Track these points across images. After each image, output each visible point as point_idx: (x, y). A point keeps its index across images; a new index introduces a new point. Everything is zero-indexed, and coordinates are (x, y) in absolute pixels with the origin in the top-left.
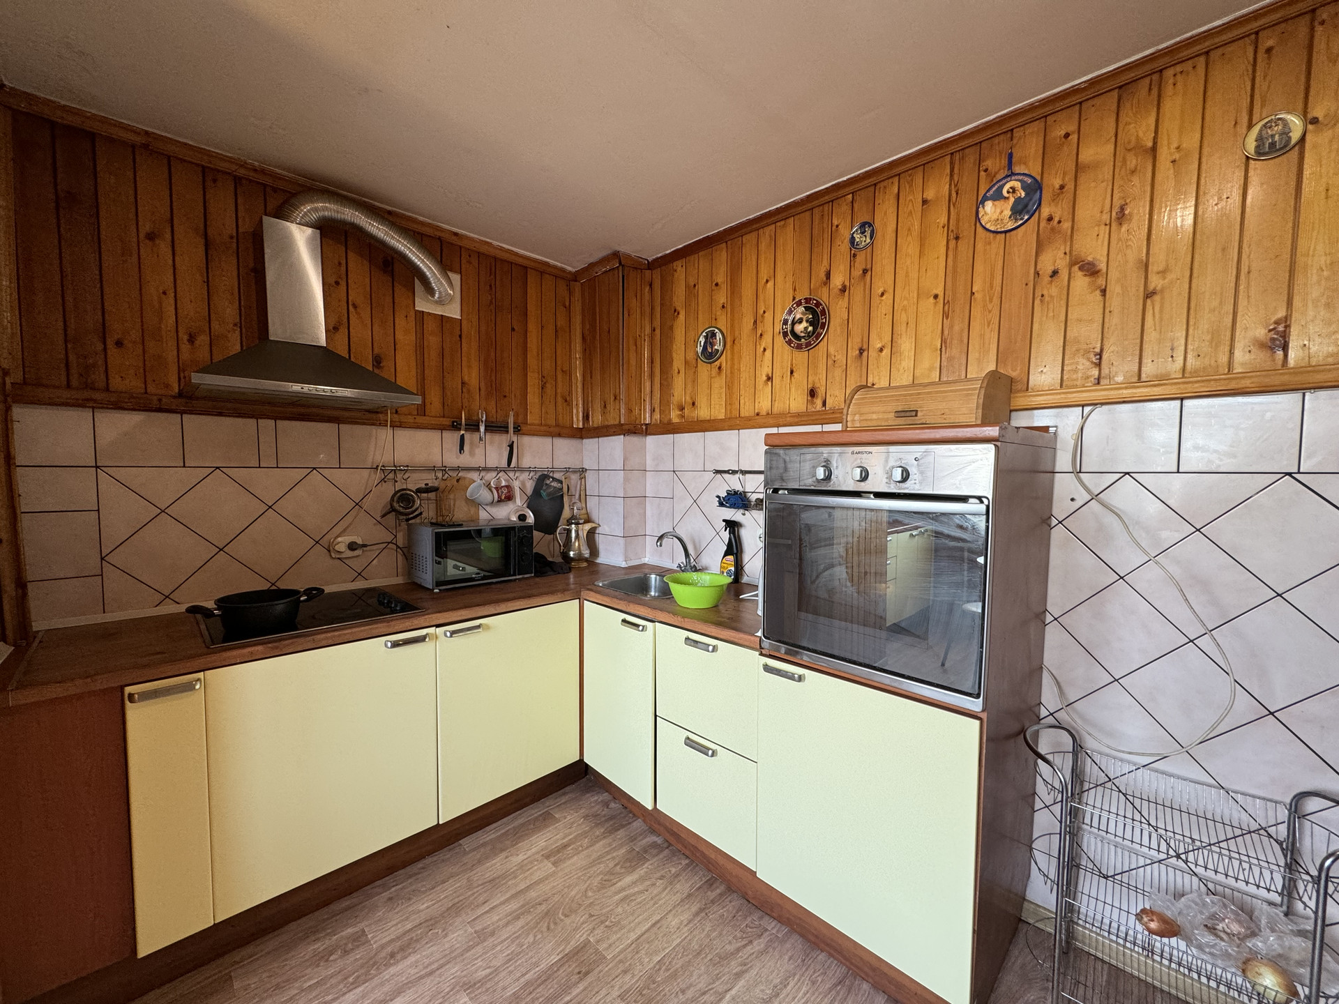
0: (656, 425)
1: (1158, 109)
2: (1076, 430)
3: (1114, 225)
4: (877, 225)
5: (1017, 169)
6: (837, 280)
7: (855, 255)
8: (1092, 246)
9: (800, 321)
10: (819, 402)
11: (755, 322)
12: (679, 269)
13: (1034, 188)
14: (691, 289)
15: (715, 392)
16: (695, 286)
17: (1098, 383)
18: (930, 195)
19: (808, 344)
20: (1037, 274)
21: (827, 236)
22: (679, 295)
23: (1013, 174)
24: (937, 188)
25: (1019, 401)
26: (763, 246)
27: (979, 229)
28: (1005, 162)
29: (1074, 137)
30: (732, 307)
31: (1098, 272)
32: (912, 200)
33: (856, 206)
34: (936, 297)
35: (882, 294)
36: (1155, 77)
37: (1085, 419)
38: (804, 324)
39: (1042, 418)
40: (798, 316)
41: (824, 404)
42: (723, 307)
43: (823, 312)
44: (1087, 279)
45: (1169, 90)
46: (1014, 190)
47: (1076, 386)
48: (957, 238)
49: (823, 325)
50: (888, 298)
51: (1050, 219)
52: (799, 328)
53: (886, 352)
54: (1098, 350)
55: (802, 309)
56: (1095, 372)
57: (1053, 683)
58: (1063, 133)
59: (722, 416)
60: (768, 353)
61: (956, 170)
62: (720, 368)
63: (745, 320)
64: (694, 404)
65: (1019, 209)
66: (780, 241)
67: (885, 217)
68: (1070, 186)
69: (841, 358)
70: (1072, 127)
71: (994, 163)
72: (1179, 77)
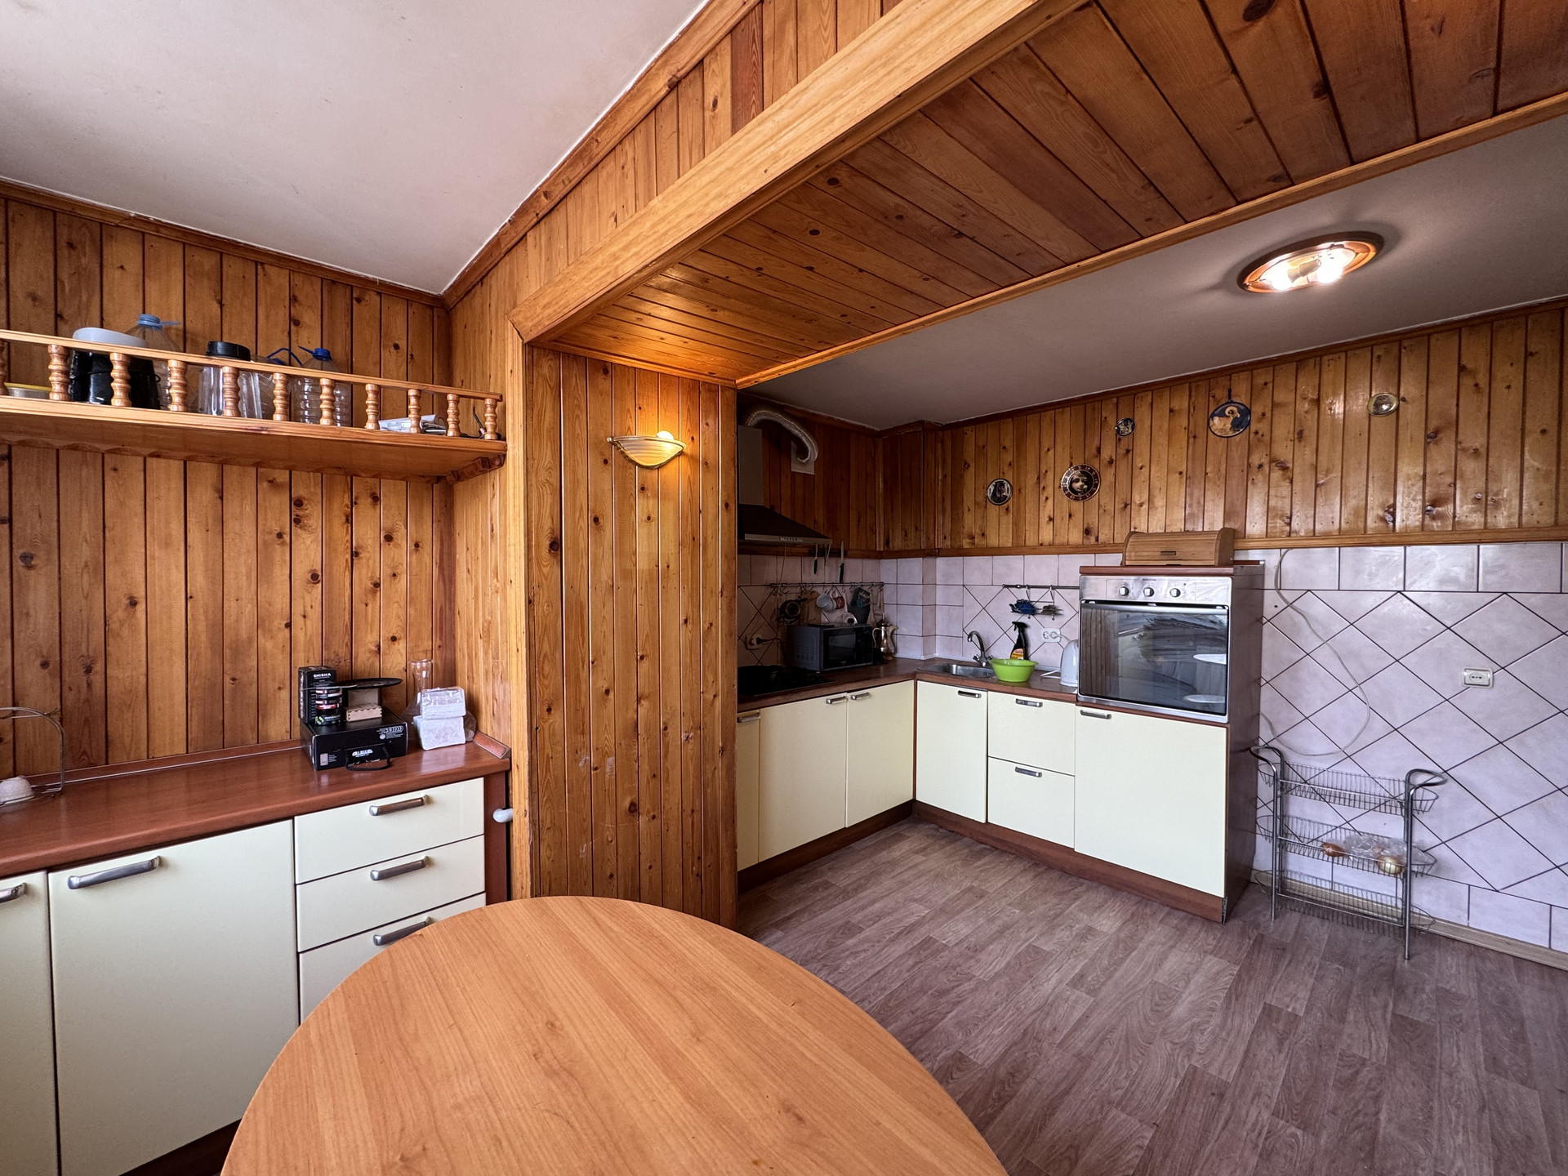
0: (947, 549)
1: (1320, 378)
2: (1277, 563)
3: (1296, 441)
4: (1136, 420)
5: (1234, 399)
6: (1107, 452)
7: (1120, 440)
8: (1283, 451)
9: (1077, 481)
10: (1092, 539)
11: (1039, 478)
12: (969, 433)
13: (1246, 412)
14: (981, 450)
15: (1003, 527)
16: (984, 447)
17: (1289, 536)
18: (1176, 405)
19: (1084, 498)
20: (1249, 465)
21: (1097, 424)
22: (970, 452)
23: (1232, 402)
24: (1181, 402)
25: (1240, 544)
26: (1044, 424)
27: (1210, 433)
28: (1226, 393)
29: (1270, 386)
30: (1017, 465)
31: (1288, 468)
32: (1163, 408)
33: (1120, 407)
34: (1181, 473)
35: (1141, 468)
36: (1318, 359)
37: (1282, 557)
38: (1080, 483)
39: (1254, 555)
40: (1075, 477)
41: (1097, 540)
42: (1010, 464)
43: (1096, 476)
44: (1281, 472)
45: (1325, 368)
46: (1232, 412)
47: (1276, 537)
48: (1195, 437)
49: (1096, 486)
50: (1145, 471)
51: (1257, 433)
52: (1077, 485)
53: (1145, 506)
54: (1289, 515)
55: (1078, 472)
56: (1288, 528)
57: (1266, 723)
58: (1263, 382)
59: (1010, 545)
60: (1050, 501)
61: (1193, 393)
62: (1007, 509)
63: (1029, 476)
64: (983, 535)
65: (1237, 425)
66: (1059, 423)
67: (1142, 415)
68: (1268, 414)
69: (1110, 508)
70: (1269, 379)
71: (1221, 394)
72: (1331, 362)
